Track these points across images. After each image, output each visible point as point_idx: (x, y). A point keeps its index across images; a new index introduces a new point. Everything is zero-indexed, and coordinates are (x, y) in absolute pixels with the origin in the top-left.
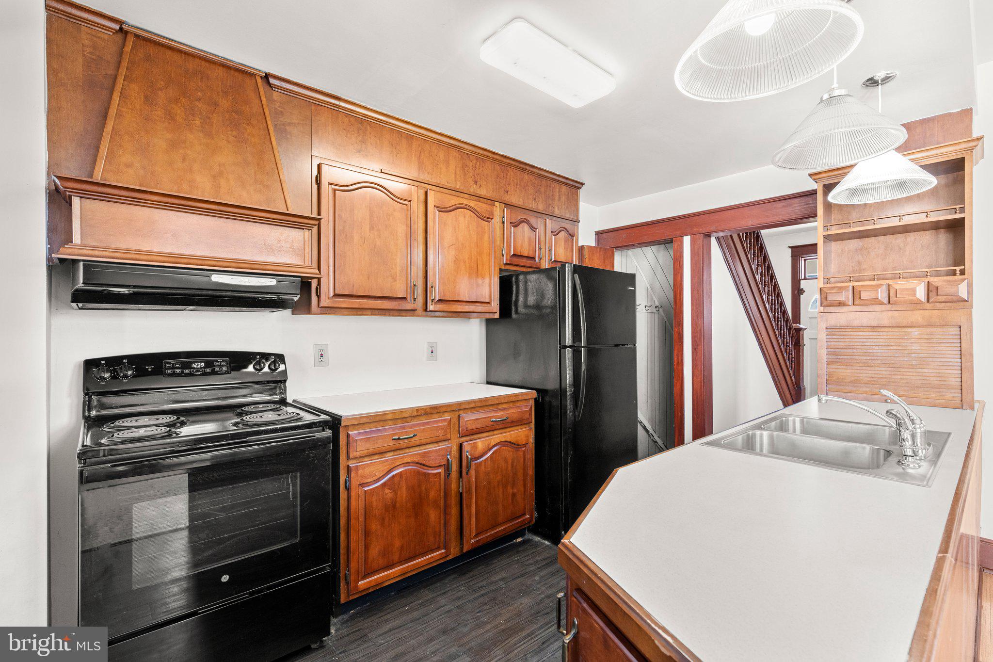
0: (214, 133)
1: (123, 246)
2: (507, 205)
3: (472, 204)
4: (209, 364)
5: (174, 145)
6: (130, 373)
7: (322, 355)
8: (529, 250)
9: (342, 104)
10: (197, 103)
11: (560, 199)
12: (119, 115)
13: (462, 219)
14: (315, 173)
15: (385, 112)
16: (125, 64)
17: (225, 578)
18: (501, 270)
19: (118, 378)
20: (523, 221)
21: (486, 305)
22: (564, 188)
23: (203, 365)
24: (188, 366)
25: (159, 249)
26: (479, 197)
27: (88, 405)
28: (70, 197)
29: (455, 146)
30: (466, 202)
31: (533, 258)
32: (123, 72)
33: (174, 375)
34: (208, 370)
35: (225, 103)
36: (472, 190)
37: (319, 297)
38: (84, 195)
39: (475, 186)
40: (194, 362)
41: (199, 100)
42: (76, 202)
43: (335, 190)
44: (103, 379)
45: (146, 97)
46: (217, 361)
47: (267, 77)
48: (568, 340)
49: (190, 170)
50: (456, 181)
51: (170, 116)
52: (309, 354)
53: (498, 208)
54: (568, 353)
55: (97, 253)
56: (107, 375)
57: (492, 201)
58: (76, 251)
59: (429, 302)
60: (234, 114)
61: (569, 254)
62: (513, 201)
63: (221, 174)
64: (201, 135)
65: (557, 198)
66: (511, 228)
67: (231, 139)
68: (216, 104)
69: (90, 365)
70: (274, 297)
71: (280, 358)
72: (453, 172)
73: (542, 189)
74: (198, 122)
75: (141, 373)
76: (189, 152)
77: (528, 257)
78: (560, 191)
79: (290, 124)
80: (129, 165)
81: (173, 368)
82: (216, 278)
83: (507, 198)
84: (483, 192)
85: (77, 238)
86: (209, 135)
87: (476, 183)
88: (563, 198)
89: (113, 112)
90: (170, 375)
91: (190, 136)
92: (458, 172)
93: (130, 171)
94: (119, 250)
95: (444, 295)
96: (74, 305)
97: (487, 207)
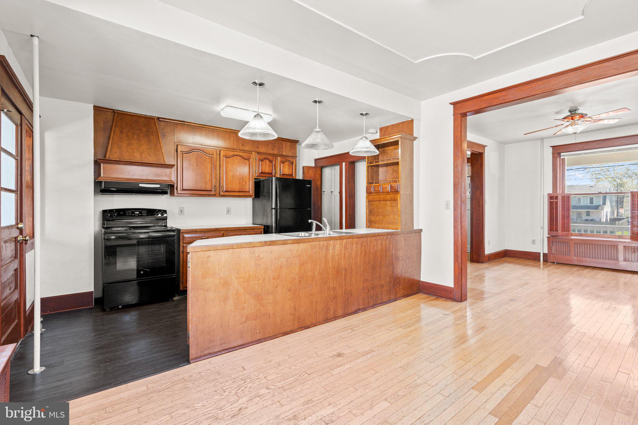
0: (141, 140)
1: (114, 177)
2: (258, 153)
3: (241, 154)
4: (140, 213)
5: (129, 145)
6: (116, 214)
7: (181, 211)
8: (269, 170)
9: (185, 123)
10: (136, 131)
11: (286, 148)
12: (113, 138)
13: (236, 160)
14: (176, 148)
15: (202, 124)
16: (115, 122)
17: (142, 272)
18: (255, 179)
19: (112, 216)
20: (265, 159)
21: (247, 193)
22: (288, 143)
23: (138, 213)
24: (133, 213)
25: (124, 177)
26: (244, 151)
27: (103, 224)
28: (100, 164)
29: (233, 132)
30: (238, 153)
31: (272, 174)
32: (114, 125)
33: (129, 216)
34: (140, 215)
35: (144, 129)
36: (241, 148)
37: (177, 190)
38: (104, 163)
39: (242, 147)
40: (136, 212)
41: (136, 130)
42: (102, 165)
43: (183, 153)
44: (108, 216)
45: (120, 131)
46: (143, 212)
47: (159, 118)
48: (274, 206)
49: (133, 152)
50: (233, 145)
51: (128, 136)
52: (177, 211)
53: (254, 155)
54: (274, 211)
55: (107, 179)
56: (109, 215)
57: (250, 152)
58: (102, 179)
59: (221, 191)
60: (147, 133)
61: (291, 171)
62: (261, 151)
63: (143, 152)
64: (137, 141)
65: (285, 148)
66: (259, 162)
67: (146, 141)
68: (142, 130)
69: (104, 212)
70: (160, 191)
71: (165, 212)
72: (232, 142)
73: (276, 145)
74: (136, 137)
75: (119, 215)
76: (133, 147)
77: (268, 173)
78: (286, 145)
79: (167, 132)
80: (116, 153)
81: (129, 213)
82: (140, 185)
83: (258, 150)
84: (246, 148)
85: (102, 175)
86: (139, 140)
87: (243, 145)
88: (288, 148)
89: (111, 137)
90: (128, 216)
91: (134, 142)
92: (234, 142)
93: (116, 154)
94: (113, 178)
95: (228, 189)
96: (100, 193)
97: (248, 155)
